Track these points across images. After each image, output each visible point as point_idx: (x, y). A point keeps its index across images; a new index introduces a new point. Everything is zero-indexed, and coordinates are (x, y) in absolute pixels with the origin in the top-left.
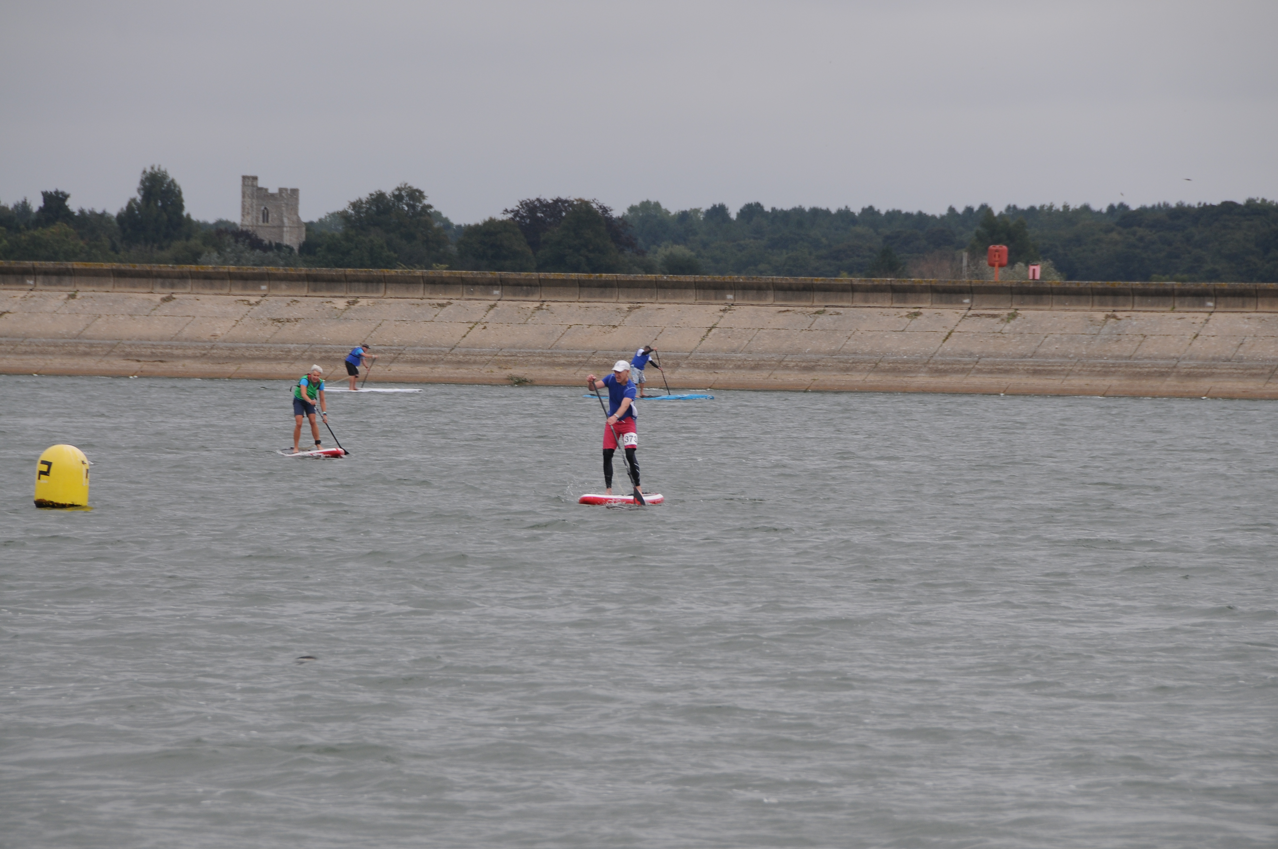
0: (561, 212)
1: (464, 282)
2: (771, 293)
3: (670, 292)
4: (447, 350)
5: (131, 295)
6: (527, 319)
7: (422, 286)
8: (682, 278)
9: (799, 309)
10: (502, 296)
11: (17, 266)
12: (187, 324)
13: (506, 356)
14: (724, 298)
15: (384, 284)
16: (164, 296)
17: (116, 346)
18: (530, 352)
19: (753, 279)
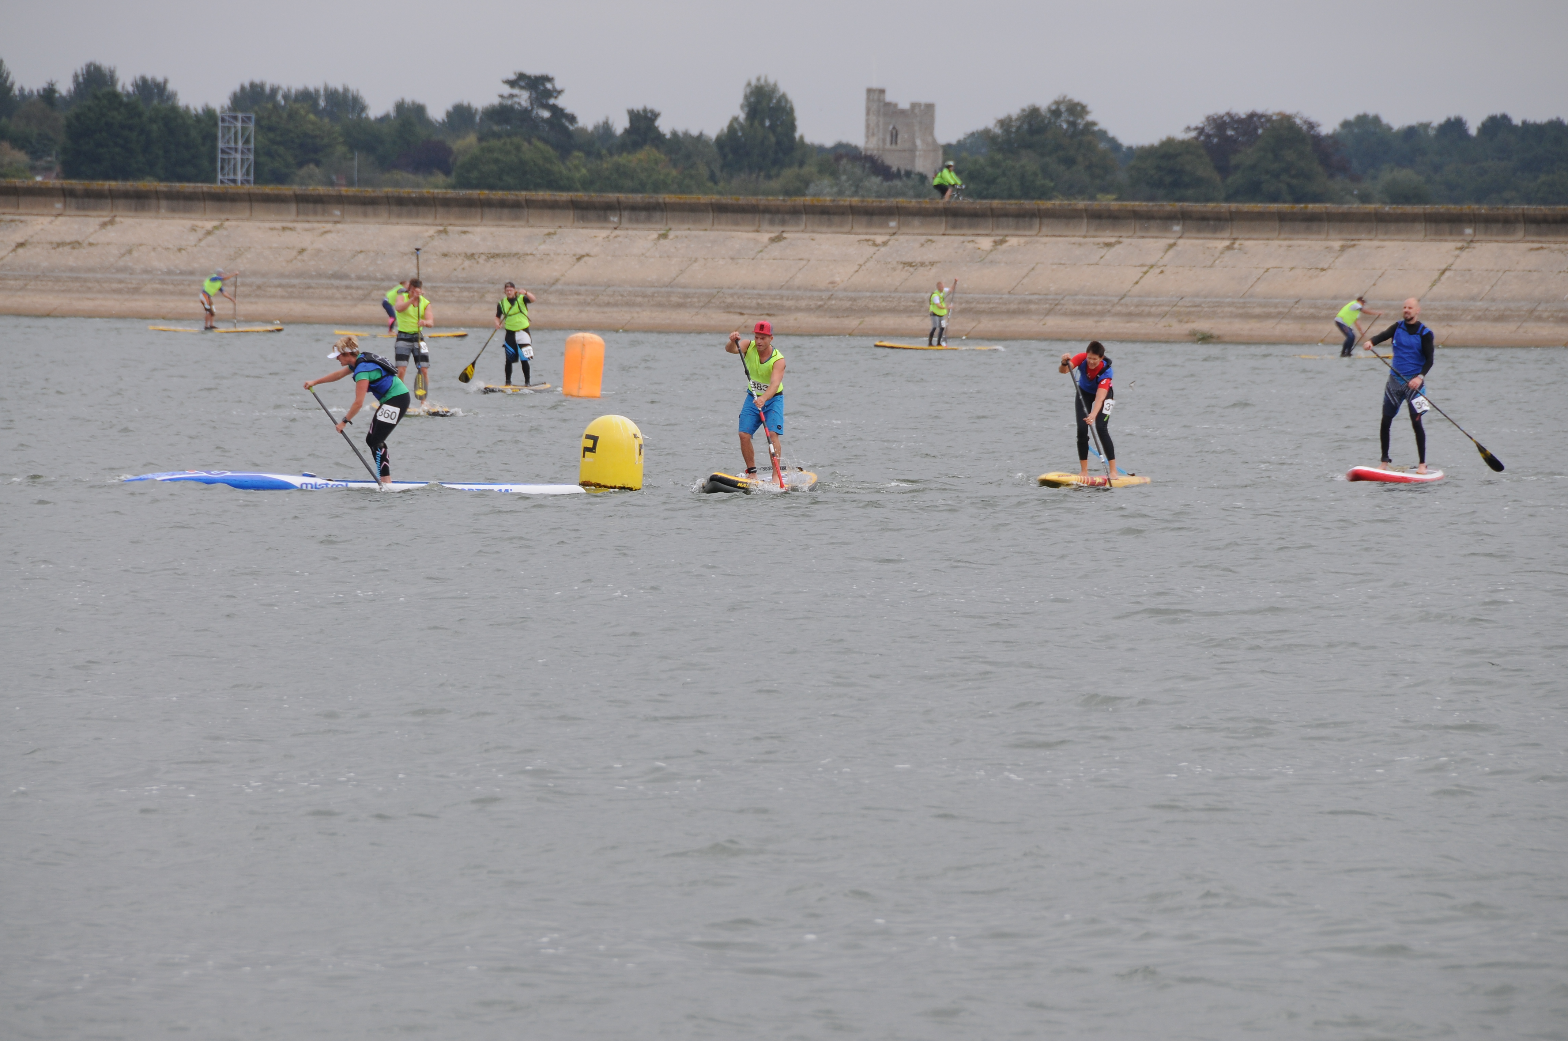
0: (1256, 129)
1: (1138, 216)
2: (1521, 227)
3: (1393, 227)
4: (1116, 300)
5: (734, 234)
6: (1215, 261)
7: (1085, 221)
8: (1408, 209)
9: (1556, 246)
10: (1183, 233)
11: (599, 199)
12: (800, 270)
13: (1187, 307)
14: (1461, 233)
15: (1037, 221)
16: (773, 235)
17: (714, 297)
18: (1217, 302)
19: (1498, 209)
